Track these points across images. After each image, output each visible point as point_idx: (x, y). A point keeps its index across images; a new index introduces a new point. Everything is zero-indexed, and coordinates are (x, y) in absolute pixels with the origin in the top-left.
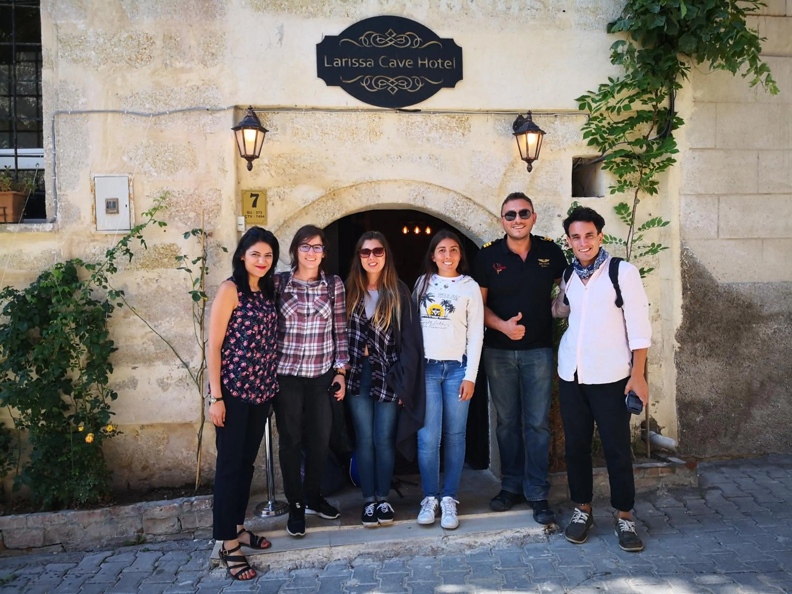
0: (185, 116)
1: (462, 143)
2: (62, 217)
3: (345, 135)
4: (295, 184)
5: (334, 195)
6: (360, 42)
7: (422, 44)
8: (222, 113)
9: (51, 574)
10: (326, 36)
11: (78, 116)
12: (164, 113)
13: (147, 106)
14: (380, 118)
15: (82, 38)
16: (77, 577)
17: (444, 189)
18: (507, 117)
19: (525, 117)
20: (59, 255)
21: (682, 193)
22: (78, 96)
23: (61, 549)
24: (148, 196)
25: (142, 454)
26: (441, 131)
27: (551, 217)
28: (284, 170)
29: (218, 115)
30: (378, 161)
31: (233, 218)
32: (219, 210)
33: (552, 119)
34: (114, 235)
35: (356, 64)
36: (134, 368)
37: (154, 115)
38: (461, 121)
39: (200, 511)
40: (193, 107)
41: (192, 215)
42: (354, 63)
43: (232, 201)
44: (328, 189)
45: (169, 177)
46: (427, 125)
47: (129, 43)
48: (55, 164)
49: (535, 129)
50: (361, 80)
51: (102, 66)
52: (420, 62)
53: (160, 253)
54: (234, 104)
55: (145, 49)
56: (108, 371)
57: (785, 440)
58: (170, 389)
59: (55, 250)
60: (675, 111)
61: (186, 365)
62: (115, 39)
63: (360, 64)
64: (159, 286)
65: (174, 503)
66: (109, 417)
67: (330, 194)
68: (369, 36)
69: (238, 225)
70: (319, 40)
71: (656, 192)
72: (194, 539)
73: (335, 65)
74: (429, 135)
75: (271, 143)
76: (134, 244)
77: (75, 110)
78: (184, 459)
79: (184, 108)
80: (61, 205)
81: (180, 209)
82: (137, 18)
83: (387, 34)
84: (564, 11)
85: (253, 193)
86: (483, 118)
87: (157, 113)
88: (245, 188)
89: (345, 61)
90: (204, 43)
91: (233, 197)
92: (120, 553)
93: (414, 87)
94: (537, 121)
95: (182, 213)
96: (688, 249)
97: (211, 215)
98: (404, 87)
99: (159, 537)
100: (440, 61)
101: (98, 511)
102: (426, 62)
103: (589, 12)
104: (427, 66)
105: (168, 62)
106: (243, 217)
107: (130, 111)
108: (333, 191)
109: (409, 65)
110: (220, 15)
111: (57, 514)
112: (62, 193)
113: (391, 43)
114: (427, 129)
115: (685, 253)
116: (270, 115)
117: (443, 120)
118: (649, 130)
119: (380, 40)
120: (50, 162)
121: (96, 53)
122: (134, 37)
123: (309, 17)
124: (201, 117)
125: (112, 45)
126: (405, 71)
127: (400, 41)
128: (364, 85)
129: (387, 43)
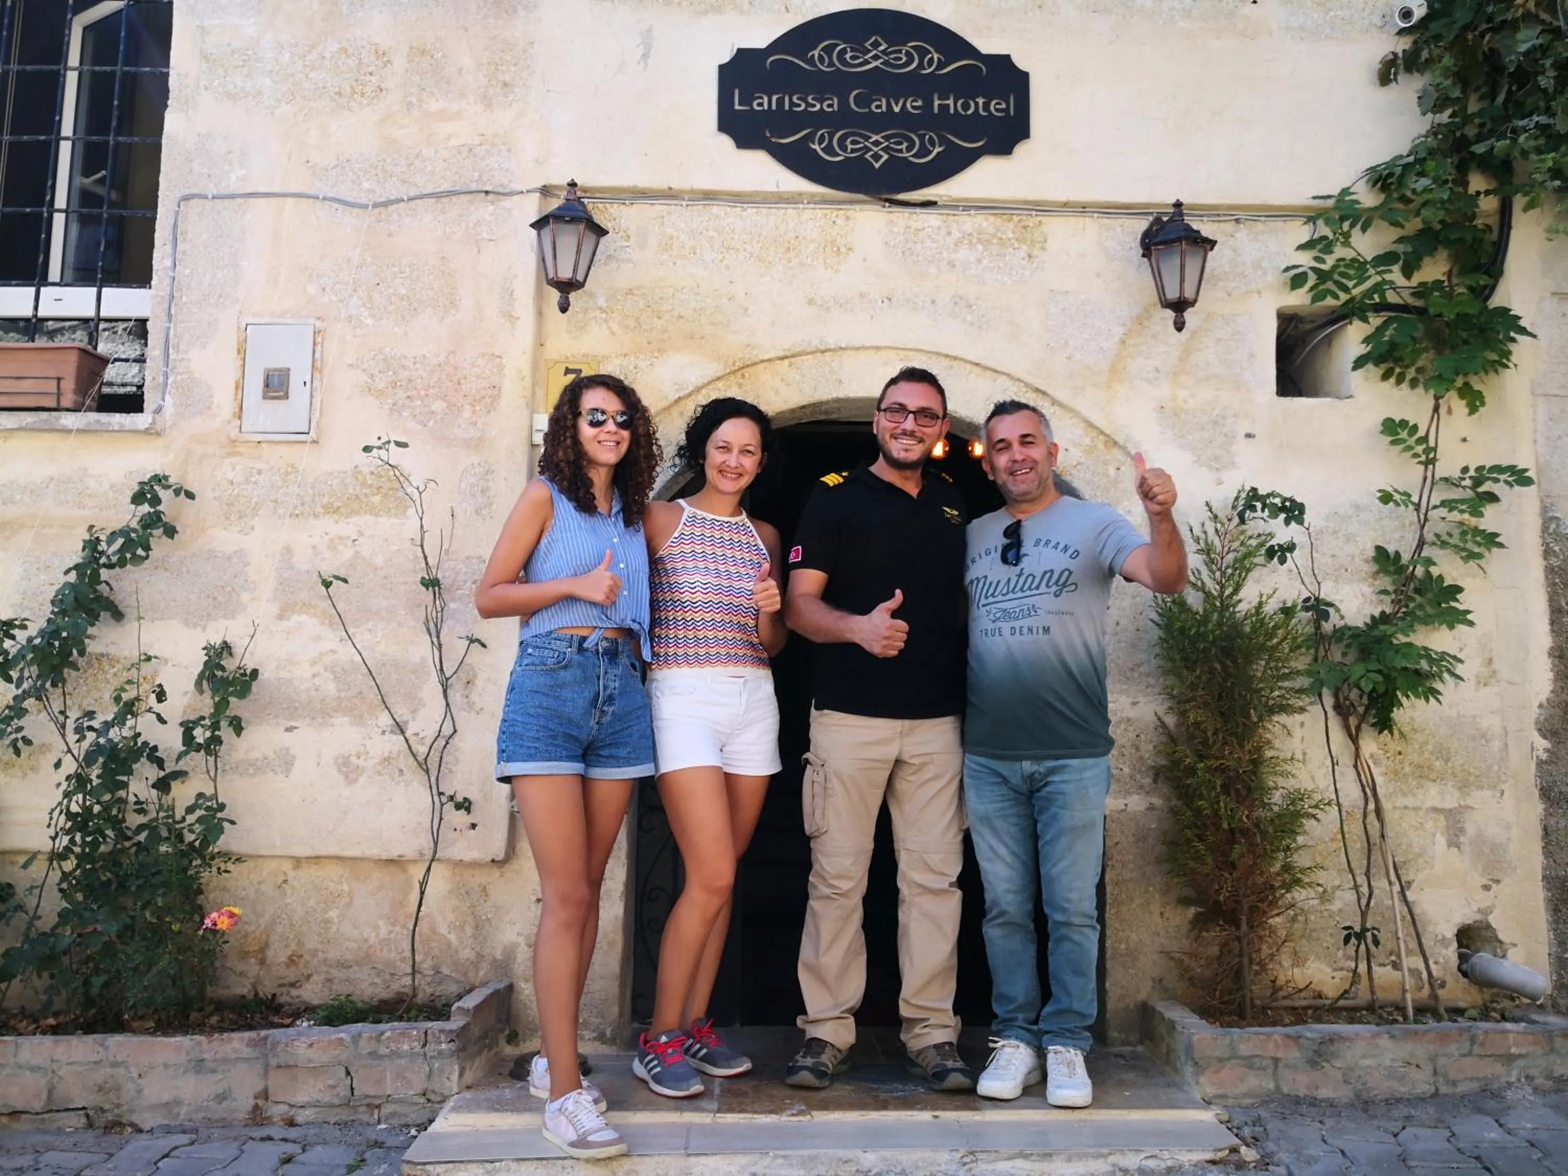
0: (439, 206)
1: (1027, 273)
2: (174, 405)
3: (772, 252)
4: (659, 351)
5: (744, 375)
6: (811, 61)
7: (941, 65)
8: (516, 200)
10: (739, 50)
11: (227, 202)
12: (398, 201)
14: (848, 218)
15: (250, 52)
17: (986, 368)
18: (1128, 220)
21: (1540, 391)
22: (231, 164)
24: (351, 366)
25: (292, 925)
26: (980, 247)
27: (1230, 438)
28: (637, 320)
29: (507, 203)
30: (841, 306)
31: (523, 415)
32: (496, 398)
33: (1229, 224)
34: (275, 442)
35: (799, 106)
36: (289, 729)
38: (1025, 227)
39: (397, 1054)
40: (457, 188)
41: (438, 405)
42: (799, 103)
43: (523, 379)
44: (731, 362)
45: (396, 329)
46: (949, 234)
47: (340, 63)
48: (171, 297)
50: (810, 137)
51: (283, 105)
52: (937, 103)
53: (364, 484)
54: (542, 183)
55: (371, 74)
58: (363, 780)
61: (400, 728)
62: (314, 56)
63: (809, 105)
64: (357, 552)
65: (342, 1032)
66: (222, 831)
67: (735, 373)
69: (532, 431)
70: (726, 58)
72: (379, 1122)
73: (756, 107)
74: (953, 256)
75: (614, 265)
77: (222, 192)
78: (382, 941)
79: (441, 189)
80: (175, 382)
81: (415, 393)
82: (360, 14)
83: (867, 45)
84: (1255, 2)
85: (571, 367)
86: (1074, 221)
87: (383, 200)
88: (555, 356)
89: (778, 100)
90: (489, 64)
91: (527, 371)
93: (923, 152)
94: (1197, 222)
95: (419, 402)
96: (1557, 518)
97: (478, 408)
98: (901, 151)
99: (301, 1111)
100: (980, 101)
101: (174, 1040)
102: (951, 102)
103: (1310, 4)
104: (952, 111)
105: (414, 100)
107: (330, 195)
108: (741, 366)
109: (913, 107)
110: (526, 8)
111: (85, 1040)
112: (181, 356)
113: (877, 63)
114: (950, 241)
115: (1553, 526)
116: (614, 209)
117: (985, 224)
119: (852, 58)
120: (162, 293)
121: (275, 82)
122: (350, 51)
123: (706, 13)
124: (473, 209)
125: (305, 66)
126: (905, 121)
127: (895, 59)
128: (816, 147)
129: (867, 62)
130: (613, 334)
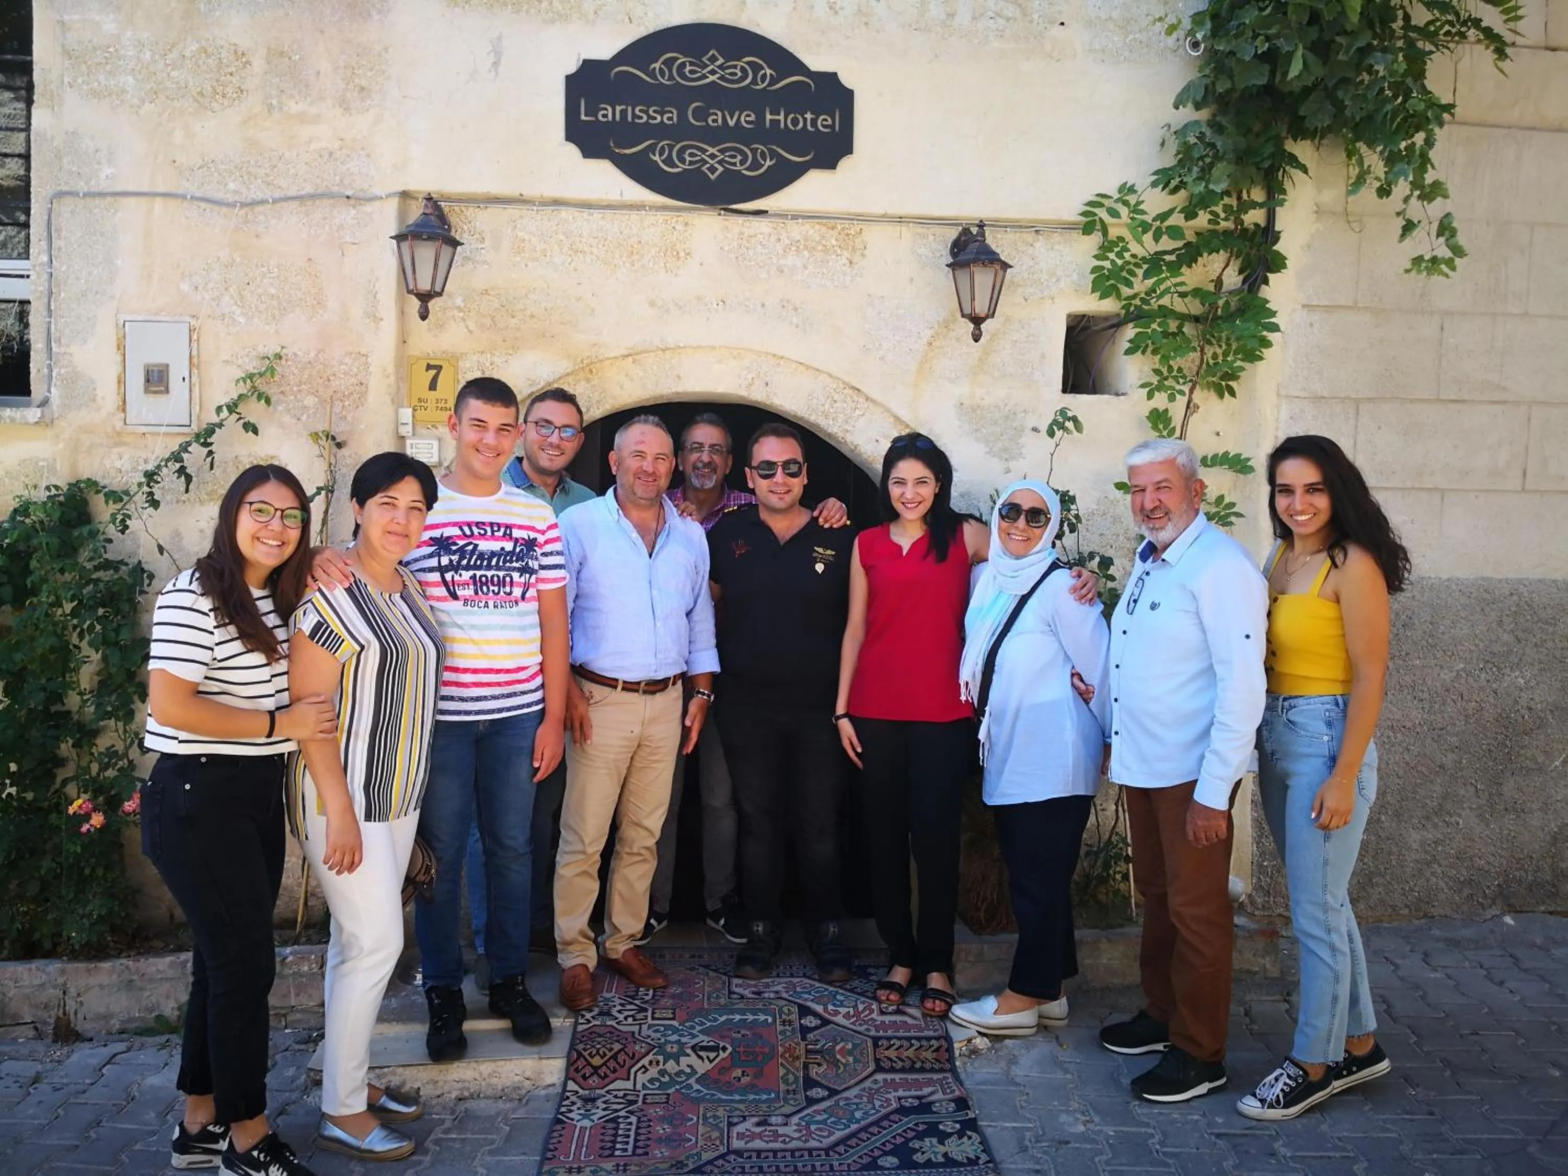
0: (304, 209)
1: (848, 278)
2: (61, 397)
3: (617, 256)
4: (513, 347)
5: (591, 371)
6: (652, 74)
7: (773, 81)
8: (376, 204)
9: (9, 1081)
10: (585, 61)
11: (97, 201)
12: (263, 202)
13: (232, 186)
14: (686, 224)
15: (111, 49)
16: (56, 1089)
17: (808, 367)
18: (939, 230)
19: (974, 230)
20: (52, 469)
21: (1283, 392)
22: (99, 163)
23: (32, 1033)
24: (227, 362)
26: (806, 253)
27: (1020, 431)
28: (493, 318)
29: (368, 208)
30: (680, 308)
31: (389, 411)
32: (363, 395)
33: (1029, 237)
34: (159, 434)
35: (641, 118)
37: (243, 205)
38: (848, 235)
39: (298, 974)
40: (319, 191)
41: (310, 401)
42: (641, 115)
43: (388, 376)
44: (579, 361)
45: (267, 327)
46: (779, 240)
47: (201, 63)
48: (51, 293)
49: (990, 259)
50: (651, 148)
51: (147, 104)
52: (769, 117)
54: (401, 188)
55: (231, 74)
56: (136, 698)
57: (1467, 892)
59: (44, 460)
60: (1277, 229)
62: (174, 55)
63: (649, 117)
67: (583, 368)
68: (669, 63)
69: (397, 424)
70: (572, 68)
71: (1232, 393)
72: (286, 1028)
73: (600, 118)
74: (782, 262)
75: (470, 266)
76: (195, 456)
77: (93, 190)
79: (303, 193)
80: (59, 374)
81: (288, 388)
82: (218, 13)
83: (704, 59)
84: (1062, 24)
85: (432, 363)
86: (892, 230)
87: (249, 200)
88: (417, 353)
89: (621, 111)
90: (345, 67)
91: (391, 369)
92: (142, 1047)
93: (755, 166)
94: (995, 241)
95: (292, 398)
97: (347, 403)
98: (734, 164)
100: (809, 116)
101: (106, 965)
102: (781, 117)
103: (1112, 27)
104: (782, 125)
105: (274, 102)
106: (410, 410)
107: (198, 195)
108: (588, 365)
109: (747, 122)
110: (379, 12)
111: (28, 966)
112: (63, 350)
113: (712, 78)
114: (779, 248)
116: (470, 212)
117: (811, 232)
118: (1223, 265)
119: (691, 72)
120: (41, 288)
121: (137, 80)
122: (210, 50)
123: (553, 21)
124: (335, 212)
125: (167, 65)
126: (738, 133)
127: (731, 74)
128: (656, 158)
129: (704, 77)
130: (471, 332)
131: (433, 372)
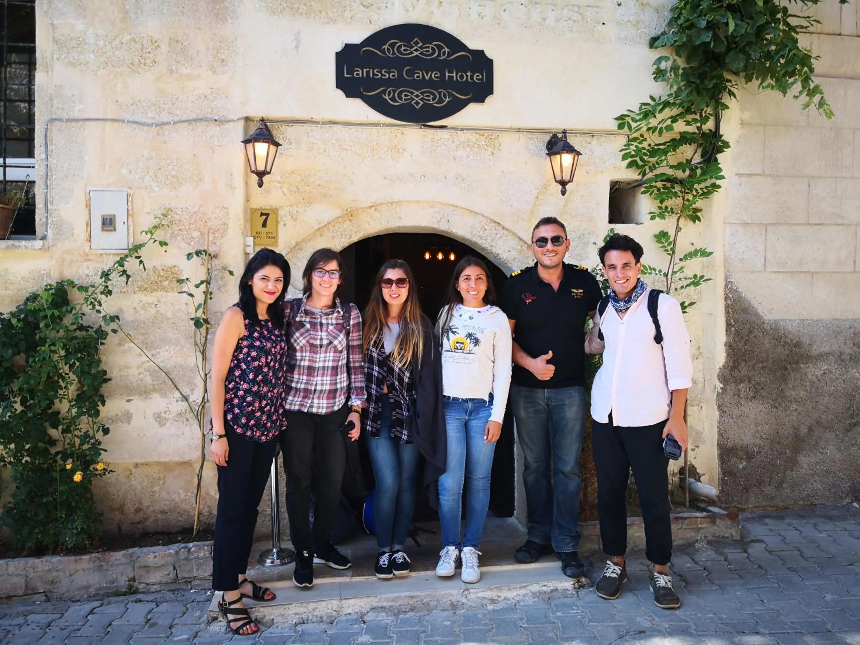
0: (191, 127)
1: (491, 162)
2: (53, 234)
3: (365, 151)
4: (309, 203)
5: (352, 216)
6: (383, 52)
7: (449, 55)
8: (231, 124)
9: (33, 626)
10: (346, 44)
11: (73, 124)
12: (168, 123)
13: (150, 115)
14: (403, 134)
15: (81, 39)
16: (62, 629)
17: (471, 211)
18: (540, 136)
19: (560, 136)
20: (49, 275)
21: (727, 221)
22: (74, 103)
23: (44, 598)
24: (148, 213)
25: (136, 495)
26: (468, 149)
27: (586, 244)
28: (297, 187)
29: (227, 126)
30: (400, 180)
31: (241, 238)
32: (226, 230)
33: (588, 138)
34: (110, 254)
35: (378, 75)
36: (129, 401)
37: (157, 125)
38: (491, 139)
39: (198, 558)
40: (200, 117)
41: (196, 234)
42: (376, 73)
43: (240, 220)
44: (345, 209)
45: (171, 193)
46: (453, 142)
47: (132, 46)
48: (47, 175)
49: (570, 149)
50: (384, 92)
51: (101, 70)
52: (447, 74)
53: (159, 275)
54: (245, 115)
55: (149, 53)
56: (99, 403)
57: (834, 490)
58: (168, 424)
59: (44, 270)
60: (721, 133)
61: (185, 398)
62: (117, 42)
63: (382, 75)
64: (158, 311)
65: (170, 549)
66: (100, 454)
67: (347, 214)
68: (392, 45)
69: (246, 246)
70: (339, 49)
71: (699, 220)
72: (191, 589)
73: (355, 75)
74: (455, 154)
75: (284, 158)
76: (132, 265)
77: (71, 118)
78: (182, 501)
79: (189, 118)
80: (52, 221)
81: (183, 227)
82: (141, 19)
83: (412, 43)
84: (604, 24)
85: (264, 212)
86: (515, 136)
87: (160, 123)
88: (255, 206)
89: (367, 72)
90: (213, 49)
91: (241, 215)
92: (109, 603)
93: (440, 101)
94: (572, 140)
95: (186, 232)
96: (732, 282)
97: (216, 235)
98: (429, 100)
99: (152, 586)
100: (469, 74)
101: (86, 557)
102: (454, 74)
103: (630, 26)
104: (455, 79)
105: (174, 68)
106: (252, 238)
107: (131, 120)
108: (350, 212)
109: (435, 77)
110: (232, 18)
111: (40, 560)
112: (54, 207)
113: (416, 53)
114: (454, 146)
115: (730, 286)
116: (283, 128)
117: (471, 137)
118: (692, 153)
119: (404, 50)
120: (41, 173)
121: (96, 56)
122: (137, 40)
123: (328, 23)
124: (208, 129)
125: (113, 48)
126: (431, 84)
127: (426, 51)
128: (386, 97)
129: (412, 53)
130: (285, 194)
131: (264, 217)
